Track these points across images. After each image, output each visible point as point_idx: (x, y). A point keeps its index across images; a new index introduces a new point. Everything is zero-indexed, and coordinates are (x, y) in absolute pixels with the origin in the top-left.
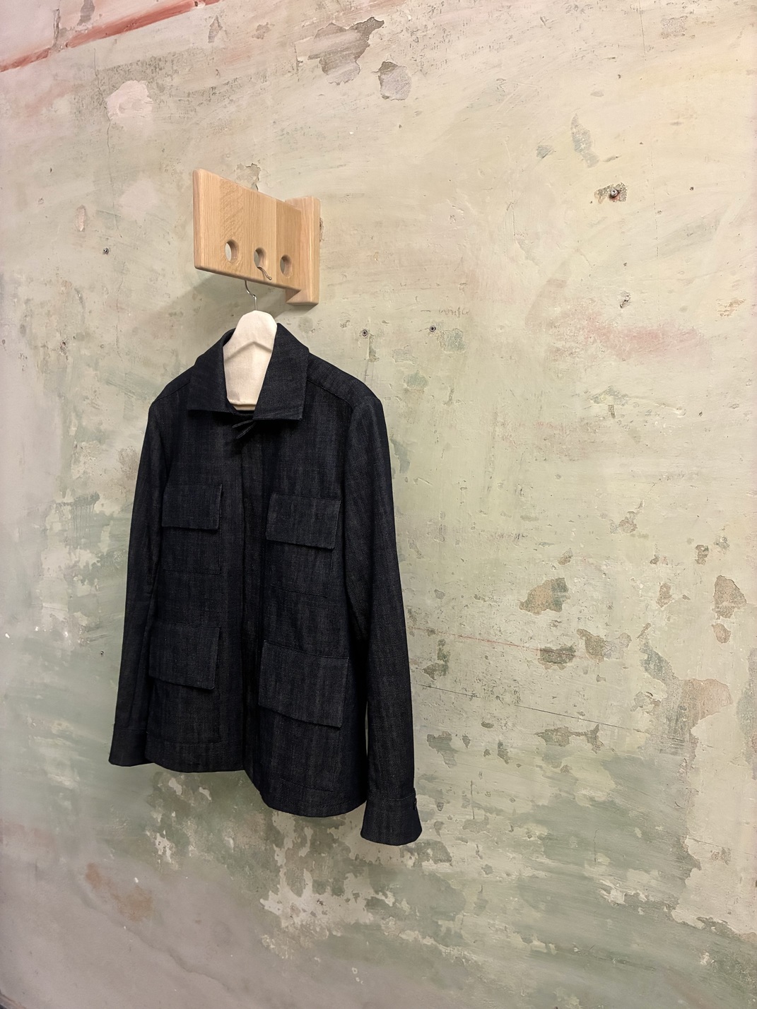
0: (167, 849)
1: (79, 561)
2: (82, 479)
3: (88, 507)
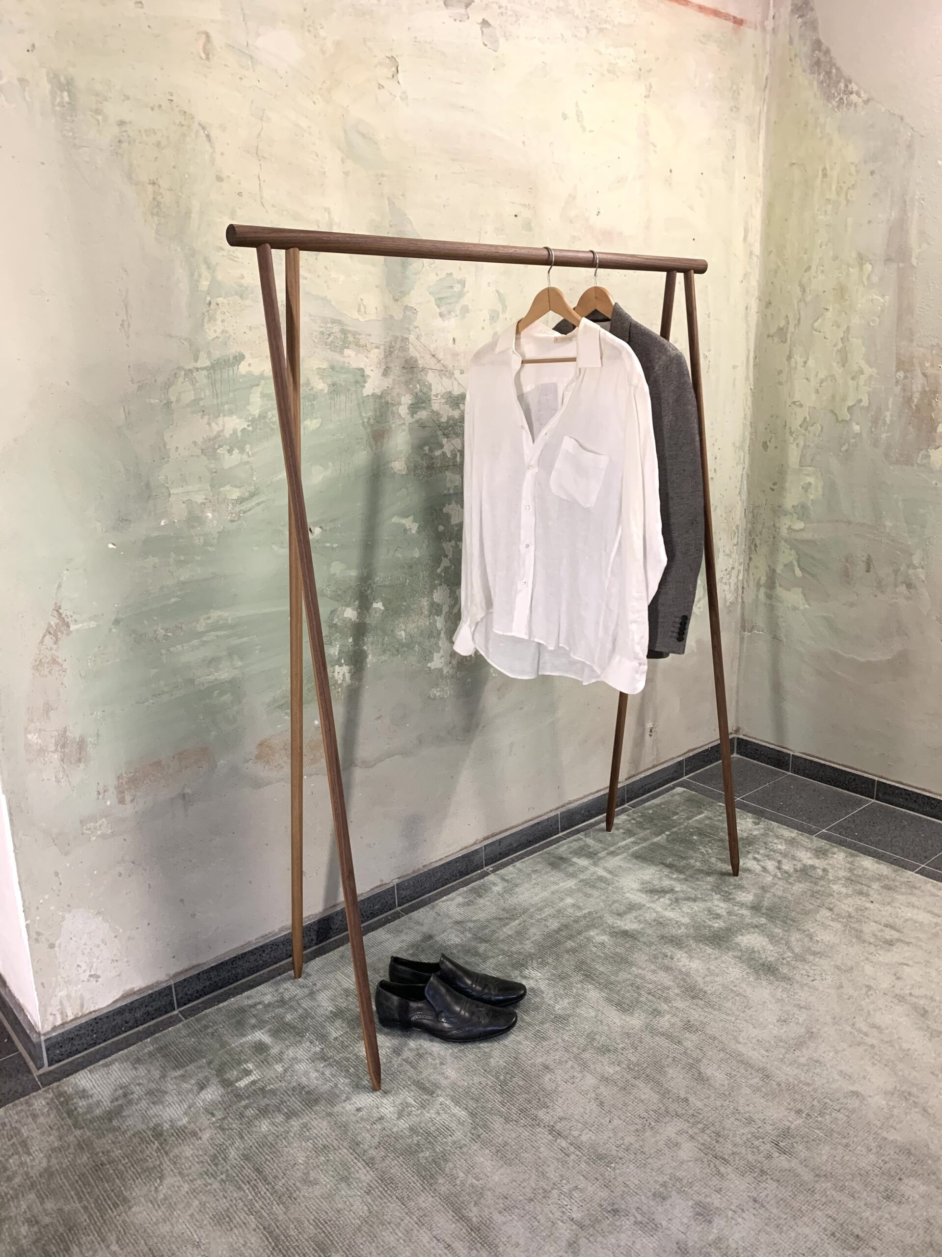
0: (346, 675)
1: (224, 429)
2: (220, 340)
3: (231, 369)
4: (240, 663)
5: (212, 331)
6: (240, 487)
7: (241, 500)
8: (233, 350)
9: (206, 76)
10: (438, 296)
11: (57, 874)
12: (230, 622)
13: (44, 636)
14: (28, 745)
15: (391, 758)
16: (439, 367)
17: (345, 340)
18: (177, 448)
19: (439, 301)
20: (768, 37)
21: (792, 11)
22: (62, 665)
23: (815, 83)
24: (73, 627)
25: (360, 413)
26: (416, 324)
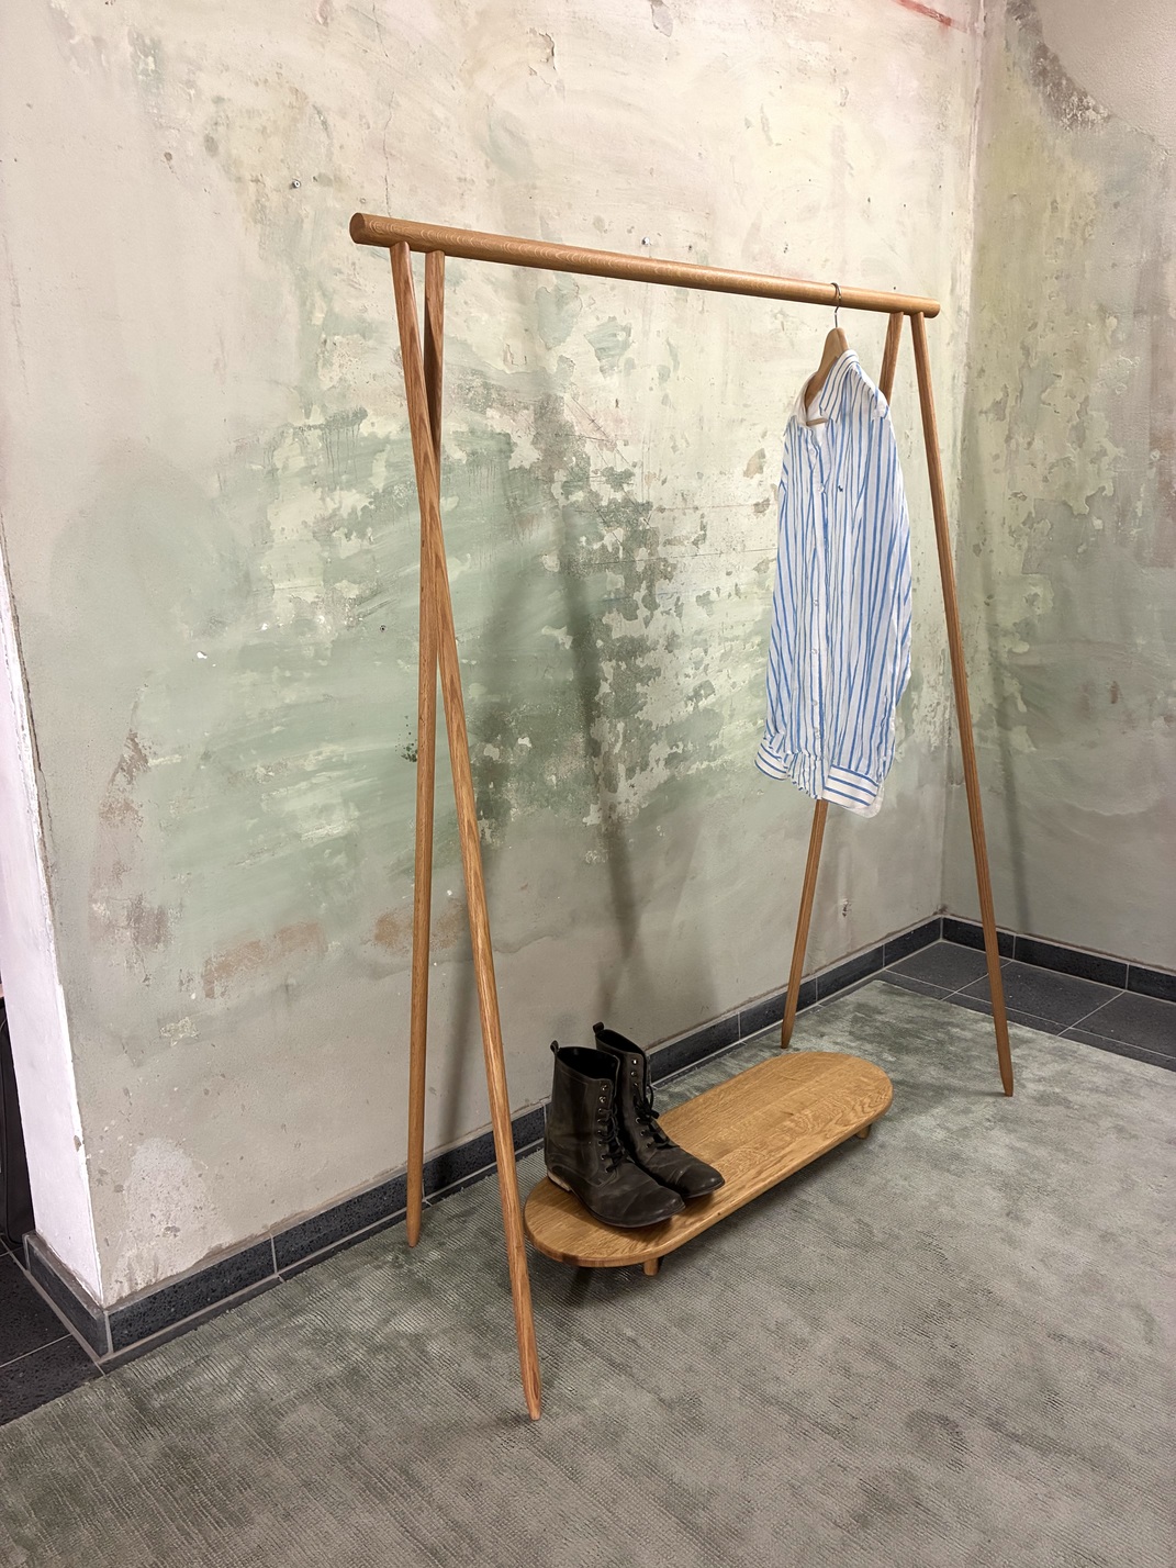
0: (486, 830)
1: (341, 507)
2: (338, 390)
3: (350, 428)
4: (357, 814)
5: (327, 379)
6: (360, 583)
7: (360, 601)
8: (352, 405)
9: (323, 46)
10: (598, 346)
11: (127, 1092)
12: (345, 758)
13: (114, 775)
14: (93, 917)
15: (539, 941)
16: (598, 436)
17: (487, 397)
18: (283, 529)
19: (601, 352)
20: (980, 43)
21: (1008, 11)
22: (137, 813)
23: (1040, 96)
24: (152, 762)
25: (505, 491)
26: (572, 379)
